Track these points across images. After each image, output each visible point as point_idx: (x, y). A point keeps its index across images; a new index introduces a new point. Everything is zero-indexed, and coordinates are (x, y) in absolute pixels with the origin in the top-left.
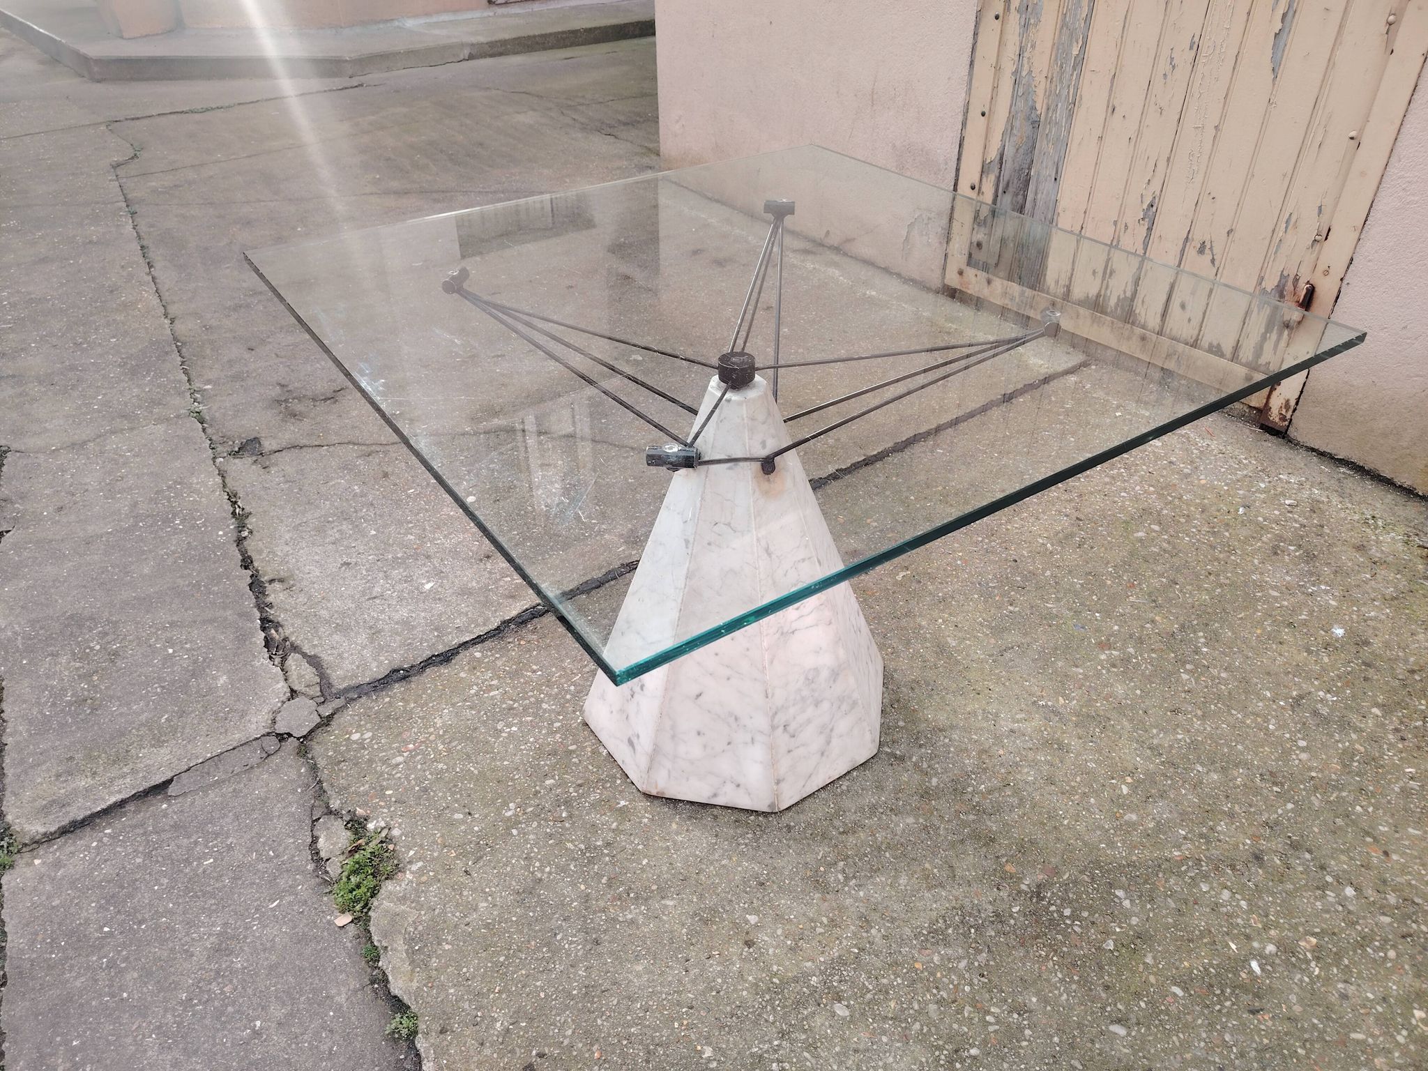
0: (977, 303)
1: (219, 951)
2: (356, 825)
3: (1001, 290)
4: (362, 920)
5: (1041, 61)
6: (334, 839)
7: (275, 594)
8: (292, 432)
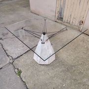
0: (58, 22)
1: (10, 80)
2: (18, 69)
3: (60, 21)
4: (20, 76)
5: (62, 4)
6: (16, 70)
7: (7, 51)
8: (4, 37)
